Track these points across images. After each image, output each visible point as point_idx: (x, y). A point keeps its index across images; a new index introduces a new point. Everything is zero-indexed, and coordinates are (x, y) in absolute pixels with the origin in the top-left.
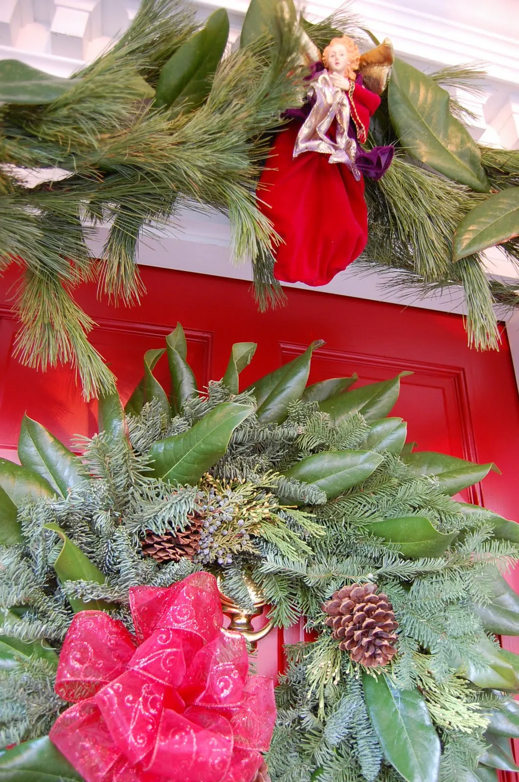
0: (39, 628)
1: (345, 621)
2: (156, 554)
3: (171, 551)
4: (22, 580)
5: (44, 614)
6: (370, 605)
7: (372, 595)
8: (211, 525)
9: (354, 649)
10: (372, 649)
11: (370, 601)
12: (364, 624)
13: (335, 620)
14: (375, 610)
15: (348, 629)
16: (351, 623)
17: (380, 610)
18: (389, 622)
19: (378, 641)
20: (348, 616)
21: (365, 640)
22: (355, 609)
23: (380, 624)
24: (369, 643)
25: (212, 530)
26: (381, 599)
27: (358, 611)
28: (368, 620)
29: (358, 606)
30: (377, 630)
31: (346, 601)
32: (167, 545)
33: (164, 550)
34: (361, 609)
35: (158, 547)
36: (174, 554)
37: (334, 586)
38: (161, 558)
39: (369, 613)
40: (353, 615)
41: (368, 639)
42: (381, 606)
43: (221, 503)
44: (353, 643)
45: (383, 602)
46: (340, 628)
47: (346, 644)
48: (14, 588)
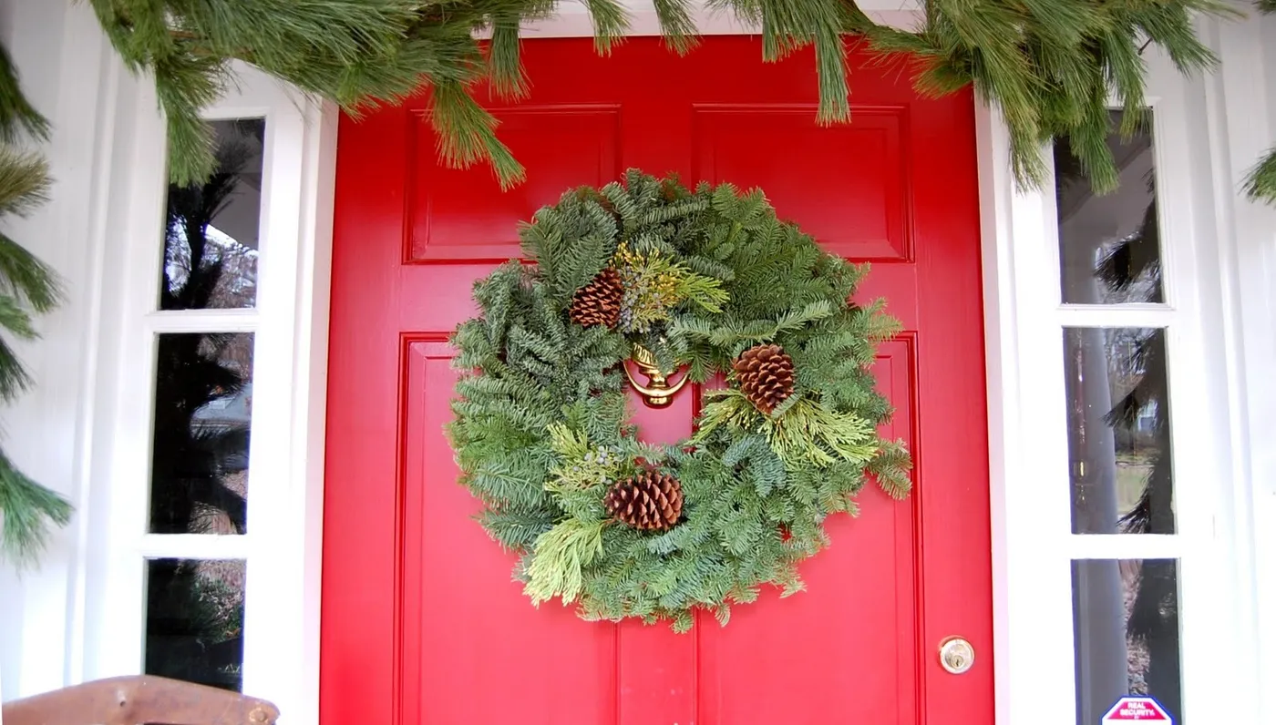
0: (497, 384)
1: (752, 377)
2: (582, 318)
3: (596, 315)
4: (480, 347)
5: (498, 376)
6: (774, 365)
7: (776, 356)
8: (629, 299)
9: (758, 400)
10: (773, 400)
11: (775, 361)
12: (768, 380)
13: (743, 376)
14: (777, 368)
15: (753, 384)
16: (757, 379)
17: (782, 369)
18: (789, 379)
19: (778, 394)
20: (754, 373)
21: (767, 393)
22: (761, 368)
23: (781, 380)
24: (770, 396)
25: (630, 303)
26: (784, 359)
27: (763, 369)
28: (771, 378)
29: (764, 365)
30: (778, 385)
31: (754, 361)
32: (592, 310)
33: (589, 315)
34: (765, 368)
35: (585, 312)
36: (598, 318)
37: (739, 347)
38: (587, 322)
39: (772, 371)
40: (759, 372)
41: (770, 393)
42: (784, 366)
43: (637, 279)
44: (757, 396)
45: (785, 362)
46: (747, 383)
47: (752, 396)
48: (474, 354)
